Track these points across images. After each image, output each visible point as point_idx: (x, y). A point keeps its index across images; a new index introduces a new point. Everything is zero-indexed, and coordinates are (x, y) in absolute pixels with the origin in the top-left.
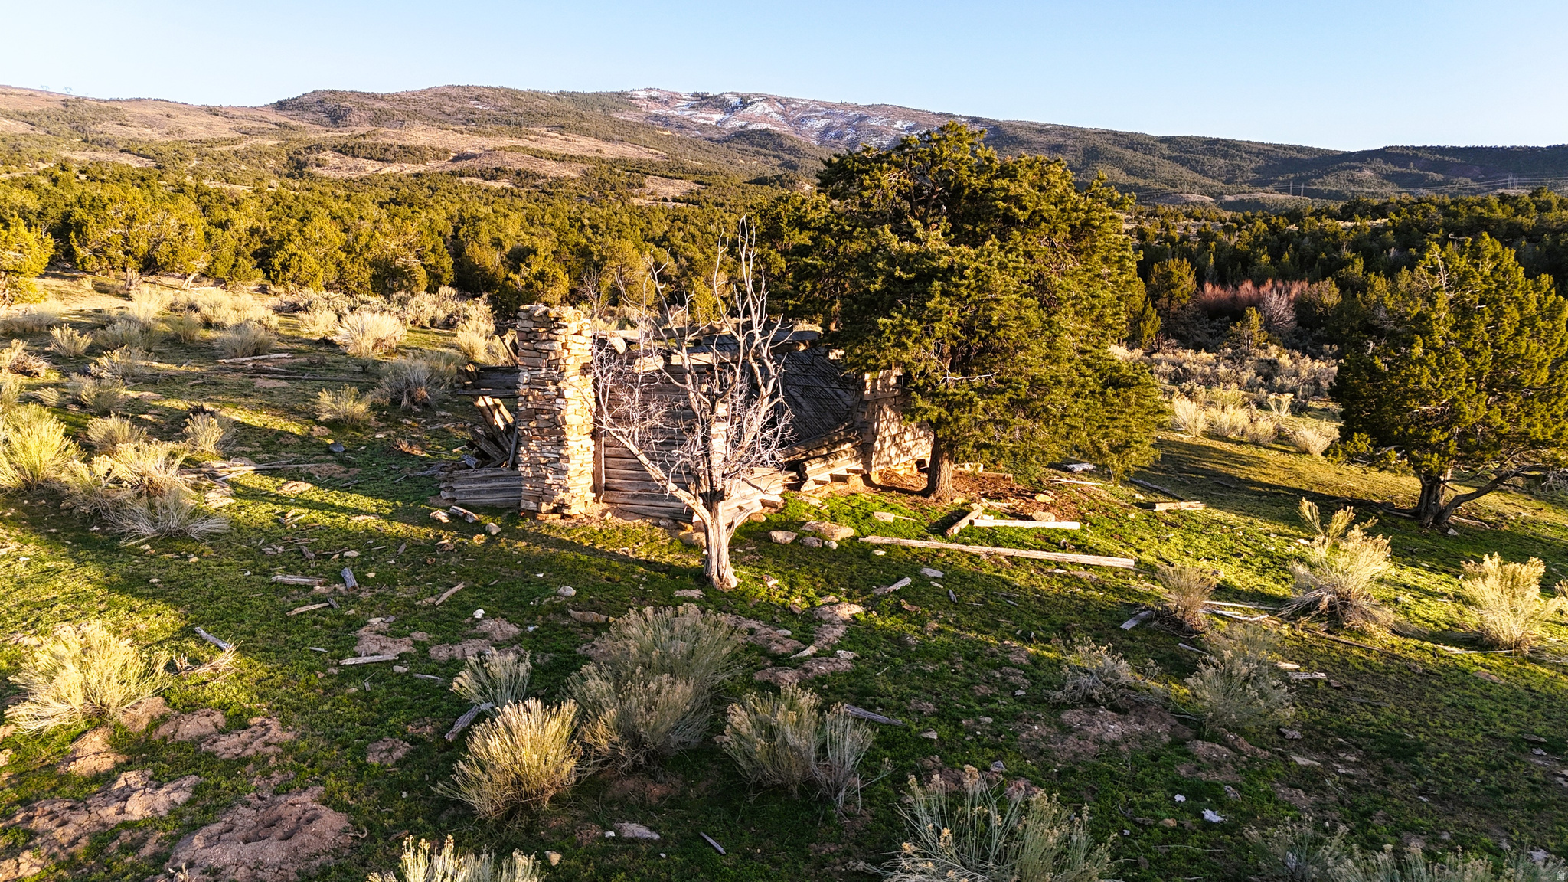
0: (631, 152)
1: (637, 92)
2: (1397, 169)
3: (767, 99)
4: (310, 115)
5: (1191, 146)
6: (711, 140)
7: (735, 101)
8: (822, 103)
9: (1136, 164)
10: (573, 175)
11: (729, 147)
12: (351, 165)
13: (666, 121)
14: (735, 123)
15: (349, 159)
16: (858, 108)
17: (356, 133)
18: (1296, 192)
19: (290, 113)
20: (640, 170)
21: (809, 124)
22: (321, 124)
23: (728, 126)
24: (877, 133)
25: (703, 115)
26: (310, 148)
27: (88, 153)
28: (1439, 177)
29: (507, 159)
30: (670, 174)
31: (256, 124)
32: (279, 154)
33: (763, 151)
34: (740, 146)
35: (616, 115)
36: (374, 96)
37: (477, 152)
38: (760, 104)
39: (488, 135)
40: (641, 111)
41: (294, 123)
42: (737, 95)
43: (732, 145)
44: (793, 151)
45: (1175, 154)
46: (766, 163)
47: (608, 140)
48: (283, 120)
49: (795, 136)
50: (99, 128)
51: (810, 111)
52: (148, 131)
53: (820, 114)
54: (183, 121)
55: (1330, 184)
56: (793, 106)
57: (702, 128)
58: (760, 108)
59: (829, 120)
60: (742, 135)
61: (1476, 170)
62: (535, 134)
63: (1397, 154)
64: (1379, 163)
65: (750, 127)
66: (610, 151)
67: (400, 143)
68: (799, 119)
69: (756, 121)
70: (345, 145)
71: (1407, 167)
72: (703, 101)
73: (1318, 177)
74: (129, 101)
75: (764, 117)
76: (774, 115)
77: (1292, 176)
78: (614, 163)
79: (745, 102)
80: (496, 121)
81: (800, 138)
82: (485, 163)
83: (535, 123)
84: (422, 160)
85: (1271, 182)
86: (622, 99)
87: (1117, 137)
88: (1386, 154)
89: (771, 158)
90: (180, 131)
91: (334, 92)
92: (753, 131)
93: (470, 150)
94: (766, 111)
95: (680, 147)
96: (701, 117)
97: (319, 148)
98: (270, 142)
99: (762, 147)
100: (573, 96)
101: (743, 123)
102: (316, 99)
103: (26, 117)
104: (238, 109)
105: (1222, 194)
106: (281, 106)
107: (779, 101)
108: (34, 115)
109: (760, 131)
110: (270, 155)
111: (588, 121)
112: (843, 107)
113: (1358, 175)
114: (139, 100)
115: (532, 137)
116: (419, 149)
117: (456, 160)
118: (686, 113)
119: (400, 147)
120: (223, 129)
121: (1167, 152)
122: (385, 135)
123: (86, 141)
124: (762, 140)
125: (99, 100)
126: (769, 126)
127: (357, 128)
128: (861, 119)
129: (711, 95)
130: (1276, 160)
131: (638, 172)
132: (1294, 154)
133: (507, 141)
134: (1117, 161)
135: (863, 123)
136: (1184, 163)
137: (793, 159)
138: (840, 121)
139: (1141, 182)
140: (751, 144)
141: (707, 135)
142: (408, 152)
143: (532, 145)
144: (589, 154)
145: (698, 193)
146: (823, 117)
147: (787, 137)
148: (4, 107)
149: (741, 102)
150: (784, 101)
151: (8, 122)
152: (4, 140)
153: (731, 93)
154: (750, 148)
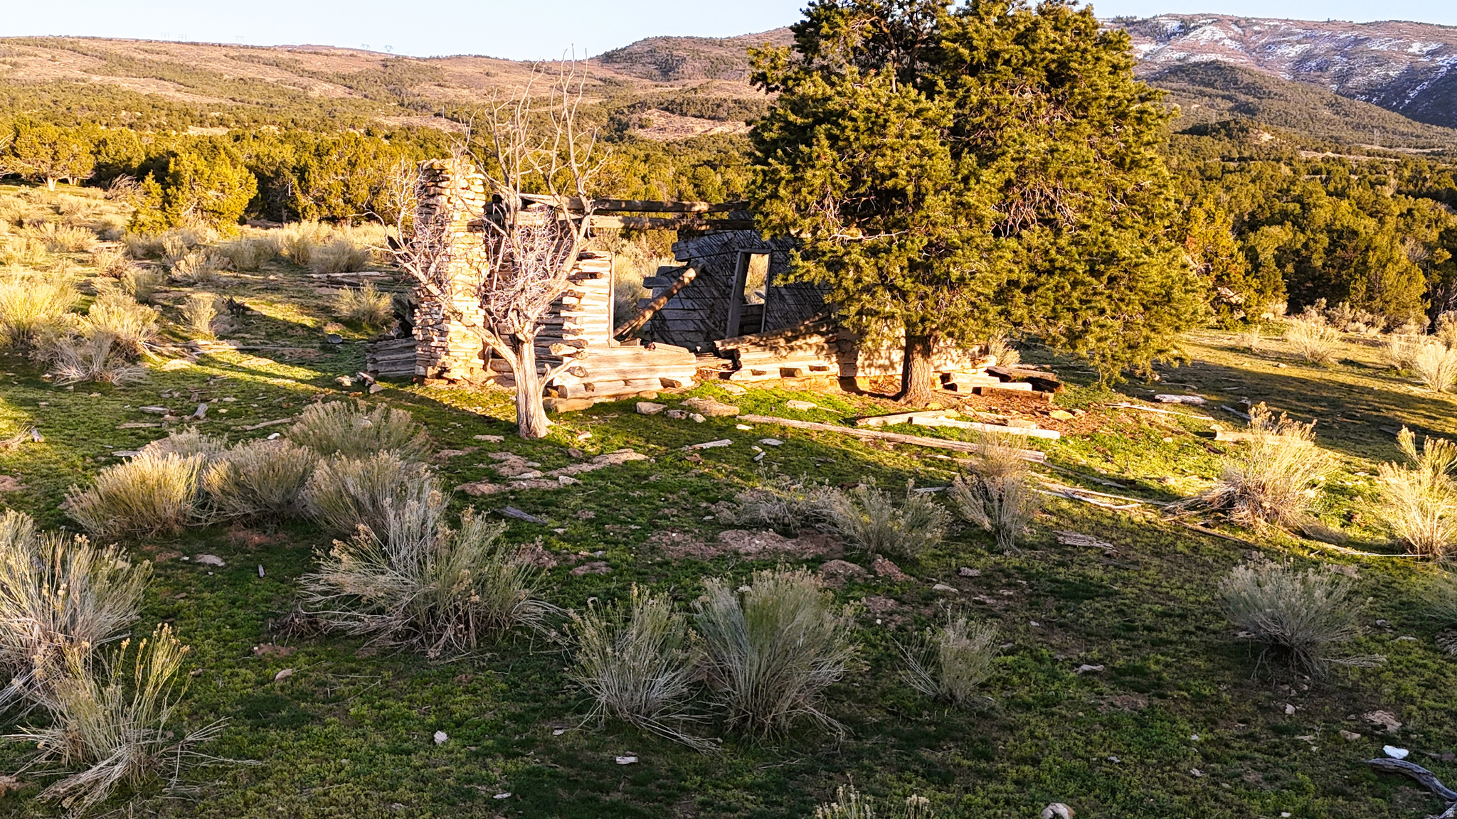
3: (1218, 21)
4: (639, 67)
7: (1173, 25)
8: (1298, 22)
12: (678, 125)
14: (1172, 54)
15: (676, 119)
16: (1353, 27)
17: (689, 87)
19: (617, 66)
21: (1279, 52)
22: (650, 77)
23: (1161, 59)
24: (1380, 61)
26: (634, 106)
27: (401, 118)
31: (579, 81)
32: (599, 114)
33: (1209, 90)
34: (1175, 85)
36: (711, 42)
38: (1207, 28)
41: (620, 78)
42: (1176, 17)
44: (1251, 89)
46: (1212, 106)
48: (609, 74)
49: (1256, 69)
50: (416, 91)
51: (1282, 33)
52: (466, 92)
53: (1295, 38)
54: (502, 79)
56: (1256, 28)
58: (1208, 33)
59: (1308, 46)
60: (1180, 70)
65: (1193, 60)
68: (1263, 46)
69: (1202, 50)
70: (673, 102)
74: (449, 58)
75: (1210, 45)
76: (1227, 42)
79: (1186, 26)
81: (1264, 71)
89: (1219, 100)
90: (499, 92)
91: (667, 39)
92: (1197, 64)
94: (1217, 37)
97: (644, 105)
98: (592, 101)
99: (1207, 85)
101: (1183, 54)
102: (647, 49)
103: (346, 80)
104: (562, 63)
106: (609, 58)
107: (1236, 23)
108: (352, 78)
109: (1206, 64)
110: (590, 116)
112: (1330, 26)
114: (459, 57)
116: (756, 103)
119: (736, 101)
120: (543, 88)
122: (719, 88)
123: (402, 105)
124: (1208, 76)
125: (418, 59)
126: (1220, 57)
127: (691, 81)
128: (1357, 41)
129: (1139, 19)
135: (1360, 47)
137: (1251, 99)
138: (1324, 46)
140: (1193, 81)
142: (747, 108)
146: (1299, 42)
147: (1244, 71)
148: (324, 69)
149: (1181, 27)
150: (1243, 22)
151: (327, 86)
152: (321, 106)
153: (1168, 15)
154: (1190, 87)
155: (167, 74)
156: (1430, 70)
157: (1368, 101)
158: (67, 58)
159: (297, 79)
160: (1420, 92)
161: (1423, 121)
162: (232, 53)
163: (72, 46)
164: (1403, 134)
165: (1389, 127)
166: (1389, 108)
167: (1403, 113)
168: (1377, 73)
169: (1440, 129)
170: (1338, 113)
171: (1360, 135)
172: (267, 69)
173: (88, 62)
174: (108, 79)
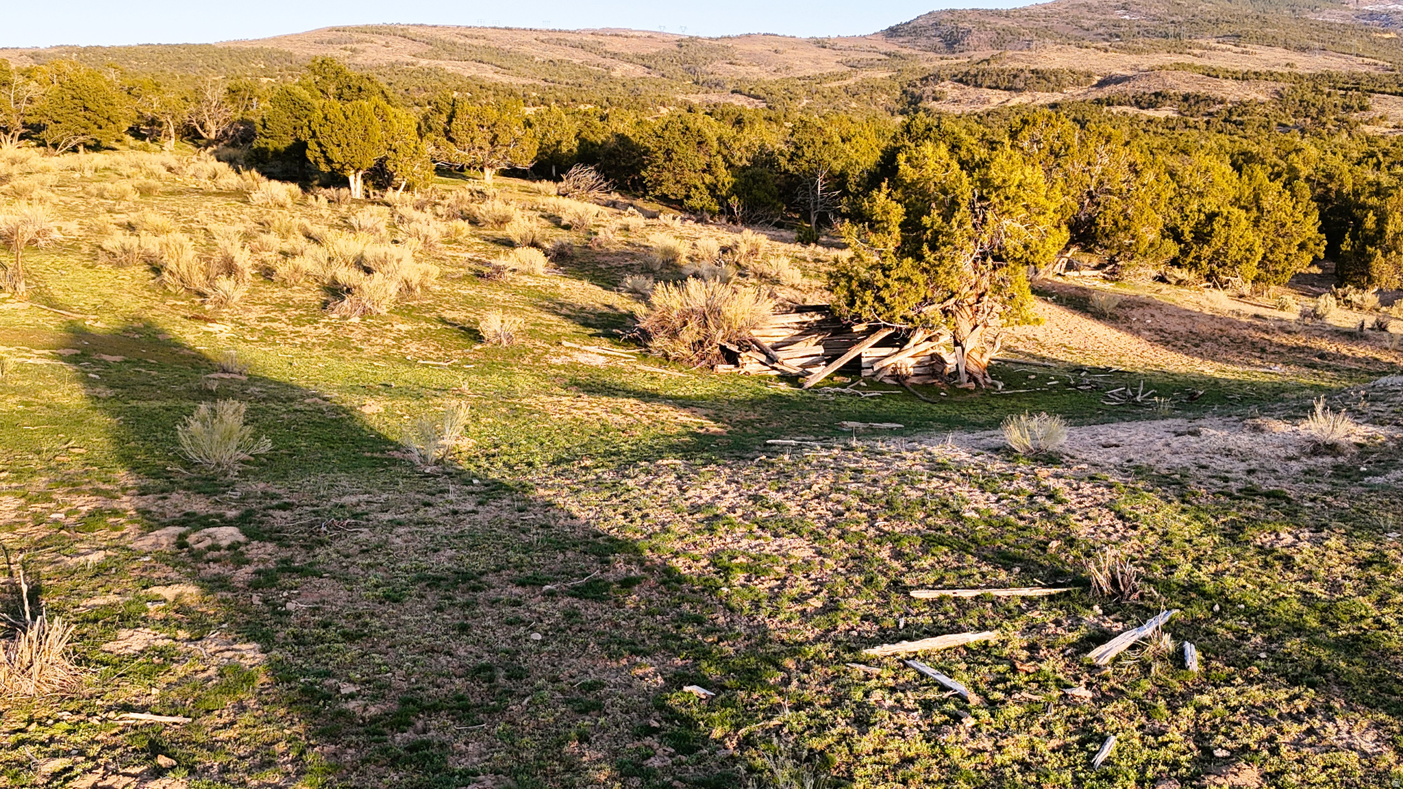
0: (1337, 64)
4: (923, 41)
10: (1261, 98)
12: (973, 97)
15: (971, 89)
17: (975, 59)
19: (901, 40)
22: (935, 50)
26: (926, 78)
27: (701, 95)
29: (1170, 80)
31: (864, 56)
32: (891, 88)
35: (1311, 16)
36: (997, 13)
37: (1129, 73)
39: (1139, 52)
41: (905, 52)
47: (1302, 49)
48: (893, 49)
50: (709, 69)
52: (756, 69)
54: (790, 56)
62: (1201, 47)
66: (1308, 64)
67: (1032, 67)
70: (967, 73)
74: (739, 37)
78: (1316, 80)
80: (1148, 33)
82: (1140, 86)
83: (1200, 32)
84: (1059, 86)
90: (787, 68)
91: (952, 12)
93: (1119, 72)
97: (937, 78)
98: (881, 75)
102: (931, 22)
103: (644, 61)
104: (847, 39)
106: (893, 32)
108: (651, 57)
110: (883, 90)
111: (1274, 26)
114: (749, 35)
115: (1197, 51)
116: (1055, 73)
117: (1101, 84)
119: (1033, 72)
120: (830, 63)
122: (1012, 58)
123: (697, 83)
125: (710, 39)
127: (976, 53)
131: (1357, 90)
133: (1163, 58)
142: (1041, 77)
143: (1198, 62)
144: (1280, 70)
148: (625, 50)
151: (628, 66)
152: (624, 85)
155: (486, 58)
158: (399, 44)
159: (601, 61)
162: (542, 37)
163: (402, 33)
172: (573, 51)
173: (416, 48)
174: (434, 63)
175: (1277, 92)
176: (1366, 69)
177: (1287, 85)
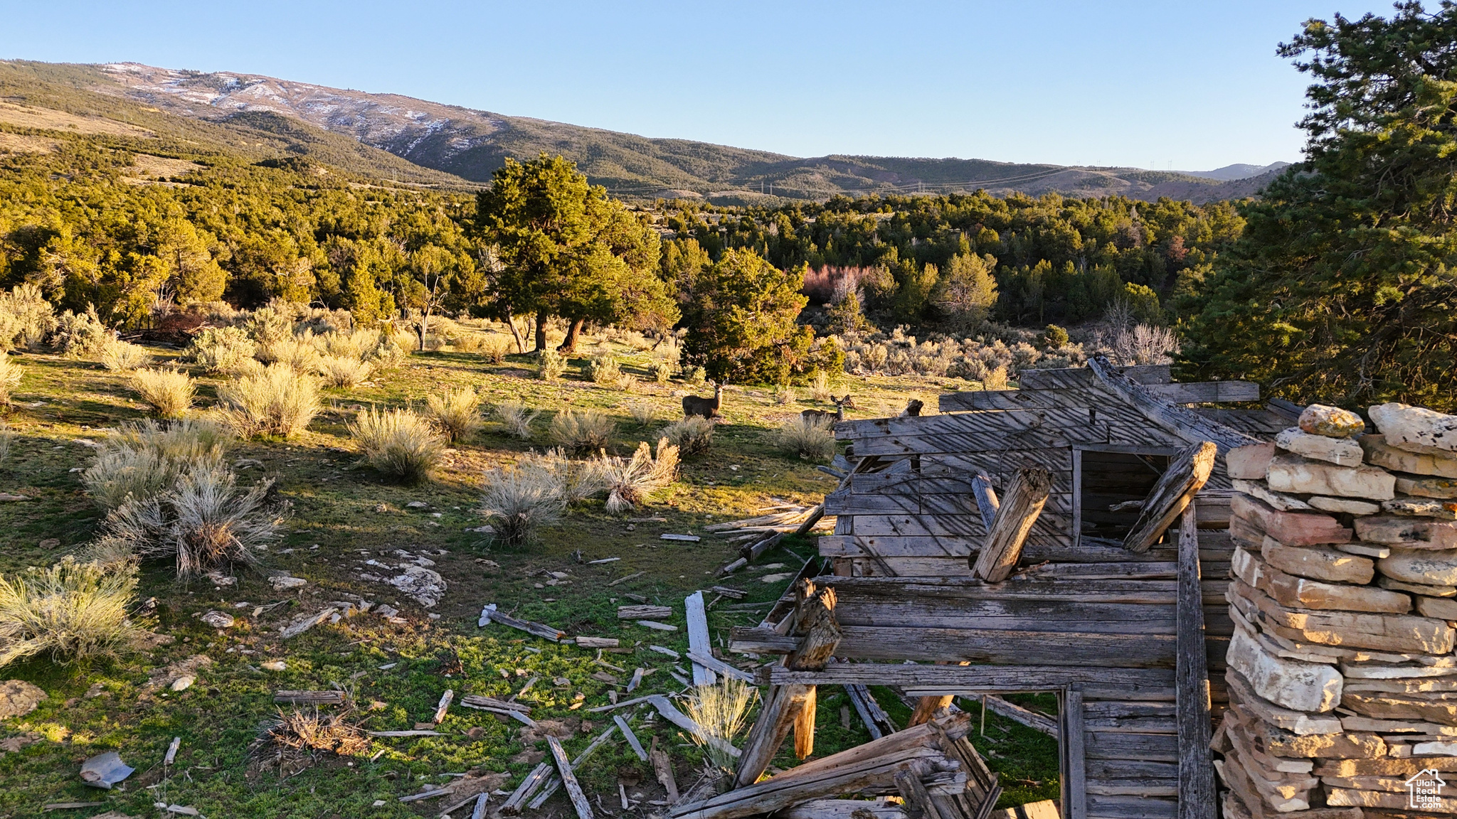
0: (112, 129)
1: (115, 66)
2: (839, 174)
3: (265, 81)
5: (679, 148)
6: (206, 119)
7: (233, 81)
8: (327, 89)
9: (634, 162)
10: (43, 150)
11: (227, 128)
13: (152, 98)
14: (233, 103)
16: (367, 96)
18: (767, 191)
20: (126, 150)
21: (316, 109)
23: (225, 106)
24: (387, 121)
25: (195, 94)
28: (870, 181)
30: (164, 153)
33: (268, 133)
34: (240, 127)
35: (89, 88)
38: (259, 86)
40: (120, 86)
42: (233, 75)
43: (231, 126)
44: (299, 134)
45: (666, 154)
46: (272, 145)
47: (83, 114)
49: (301, 120)
51: (317, 96)
53: (326, 100)
55: (790, 184)
56: (297, 90)
57: (195, 106)
58: (260, 90)
59: (336, 106)
60: (241, 116)
61: (895, 176)
63: (838, 162)
64: (825, 168)
65: (250, 109)
66: (86, 126)
68: (304, 103)
69: (257, 102)
71: (847, 173)
72: (193, 79)
73: (782, 179)
75: (262, 99)
76: (276, 98)
77: (761, 177)
78: (93, 139)
79: (241, 84)
81: (307, 122)
85: (746, 182)
86: (95, 72)
87: (617, 138)
88: (830, 161)
89: (277, 141)
92: (254, 113)
94: (267, 94)
95: (169, 125)
96: (192, 95)
99: (265, 129)
100: (34, 66)
101: (242, 104)
105: (708, 191)
107: (281, 84)
109: (262, 113)
111: (56, 93)
112: (350, 94)
113: (811, 178)
118: (175, 90)
121: (659, 153)
124: (267, 123)
126: (272, 109)
128: (370, 106)
129: (202, 73)
130: (747, 163)
131: (124, 149)
132: (761, 159)
134: (618, 159)
135: (372, 111)
136: (675, 163)
137: (301, 142)
138: (347, 108)
139: (640, 179)
140: (254, 125)
141: (201, 115)
144: (61, 129)
145: (200, 174)
146: (330, 103)
147: (292, 121)
149: (237, 83)
150: (286, 85)
153: (226, 73)
154: (253, 130)
156: (421, 130)
157: (384, 149)
160: (417, 145)
161: (422, 165)
164: (410, 173)
165: (401, 168)
166: (397, 154)
167: (407, 158)
168: (386, 130)
169: (432, 171)
170: (364, 156)
171: (381, 172)
175: (57, 147)
176: (136, 134)
177: (65, 142)
